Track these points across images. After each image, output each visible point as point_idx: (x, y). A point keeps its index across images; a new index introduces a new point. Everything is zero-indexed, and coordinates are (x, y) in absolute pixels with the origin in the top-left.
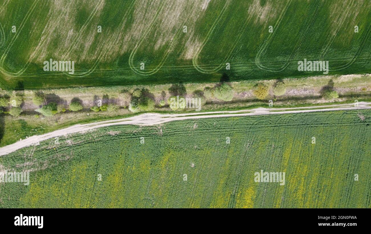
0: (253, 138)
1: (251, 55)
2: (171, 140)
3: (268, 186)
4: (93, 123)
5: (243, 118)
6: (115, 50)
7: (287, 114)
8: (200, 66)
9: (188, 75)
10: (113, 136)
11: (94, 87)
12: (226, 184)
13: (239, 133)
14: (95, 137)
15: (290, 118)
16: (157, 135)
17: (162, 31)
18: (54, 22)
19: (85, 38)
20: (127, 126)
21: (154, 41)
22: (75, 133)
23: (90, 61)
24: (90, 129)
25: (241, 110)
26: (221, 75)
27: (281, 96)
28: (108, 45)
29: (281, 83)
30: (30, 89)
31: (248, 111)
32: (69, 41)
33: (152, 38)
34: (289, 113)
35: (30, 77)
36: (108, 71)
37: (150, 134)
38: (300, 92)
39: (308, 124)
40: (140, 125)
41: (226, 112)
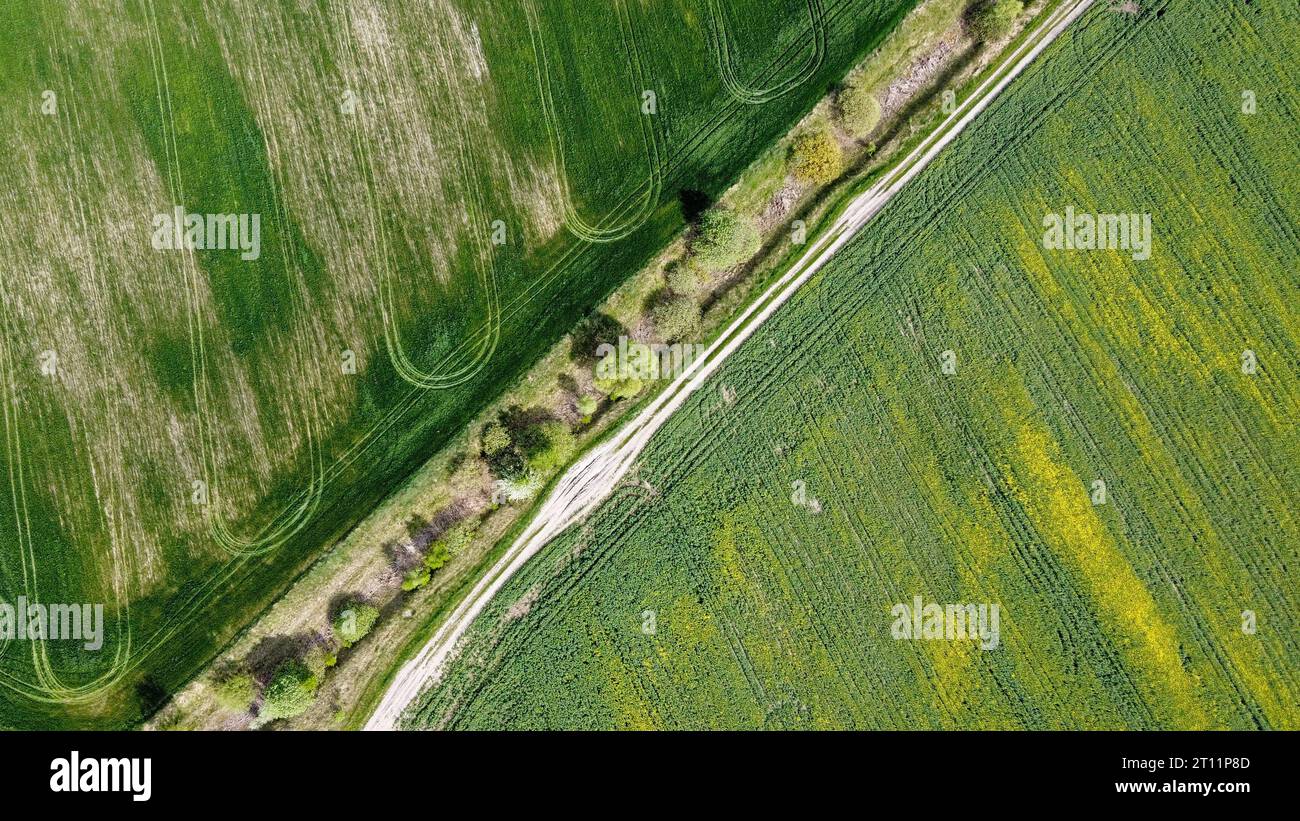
0: (907, 295)
1: (707, 88)
2: (698, 487)
3: (1064, 387)
4: (440, 626)
5: (831, 264)
6: (336, 375)
7: (935, 158)
8: (600, 228)
9: (590, 276)
10: (530, 617)
11: (363, 524)
12: (949, 478)
13: (859, 314)
14: (480, 660)
15: (952, 162)
16: (647, 508)
17: (421, 220)
18: (106, 438)
19: (225, 412)
20: (544, 553)
21: (420, 263)
22: (416, 698)
23: (291, 461)
24: (449, 653)
25: (808, 248)
26: (674, 204)
27: (879, 128)
28: (307, 379)
29: (848, 91)
30: (186, 682)
31: (827, 236)
32: (189, 456)
33: (410, 262)
34: (938, 150)
35: (161, 647)
36: (362, 446)
37: (625, 522)
38: (916, 78)
39: (1013, 139)
40: (576, 518)
41: (774, 287)
